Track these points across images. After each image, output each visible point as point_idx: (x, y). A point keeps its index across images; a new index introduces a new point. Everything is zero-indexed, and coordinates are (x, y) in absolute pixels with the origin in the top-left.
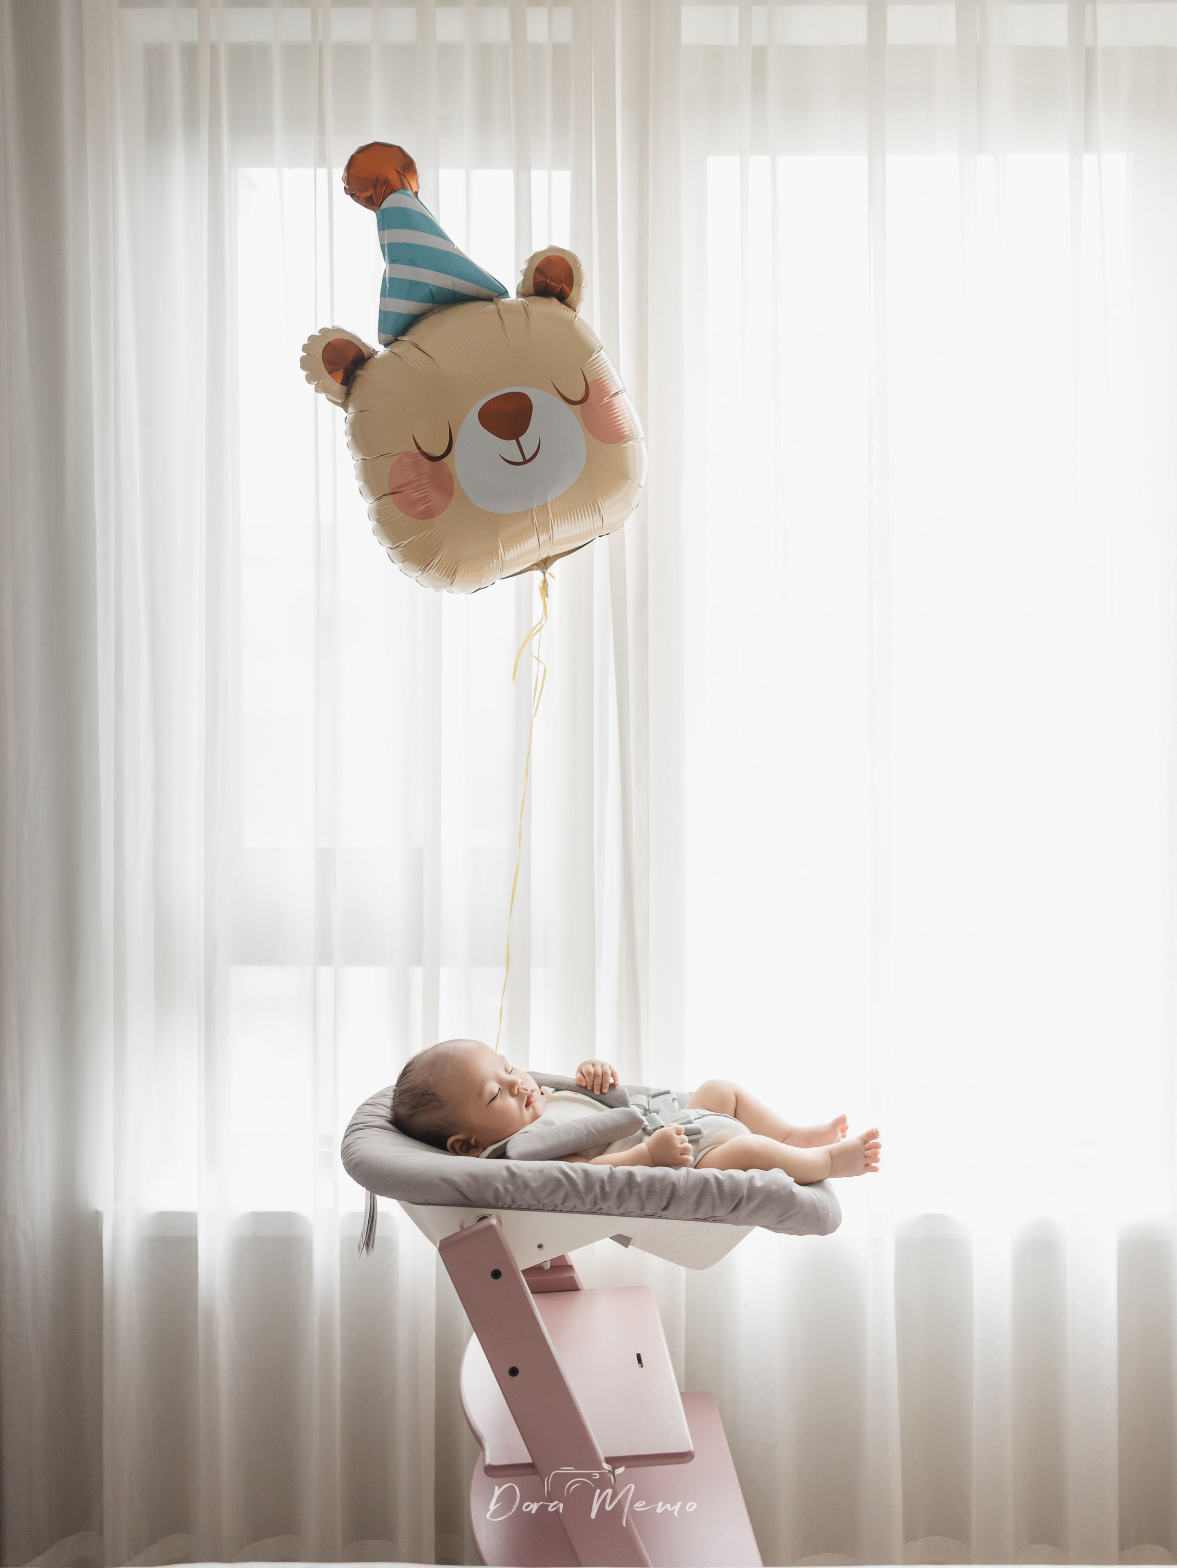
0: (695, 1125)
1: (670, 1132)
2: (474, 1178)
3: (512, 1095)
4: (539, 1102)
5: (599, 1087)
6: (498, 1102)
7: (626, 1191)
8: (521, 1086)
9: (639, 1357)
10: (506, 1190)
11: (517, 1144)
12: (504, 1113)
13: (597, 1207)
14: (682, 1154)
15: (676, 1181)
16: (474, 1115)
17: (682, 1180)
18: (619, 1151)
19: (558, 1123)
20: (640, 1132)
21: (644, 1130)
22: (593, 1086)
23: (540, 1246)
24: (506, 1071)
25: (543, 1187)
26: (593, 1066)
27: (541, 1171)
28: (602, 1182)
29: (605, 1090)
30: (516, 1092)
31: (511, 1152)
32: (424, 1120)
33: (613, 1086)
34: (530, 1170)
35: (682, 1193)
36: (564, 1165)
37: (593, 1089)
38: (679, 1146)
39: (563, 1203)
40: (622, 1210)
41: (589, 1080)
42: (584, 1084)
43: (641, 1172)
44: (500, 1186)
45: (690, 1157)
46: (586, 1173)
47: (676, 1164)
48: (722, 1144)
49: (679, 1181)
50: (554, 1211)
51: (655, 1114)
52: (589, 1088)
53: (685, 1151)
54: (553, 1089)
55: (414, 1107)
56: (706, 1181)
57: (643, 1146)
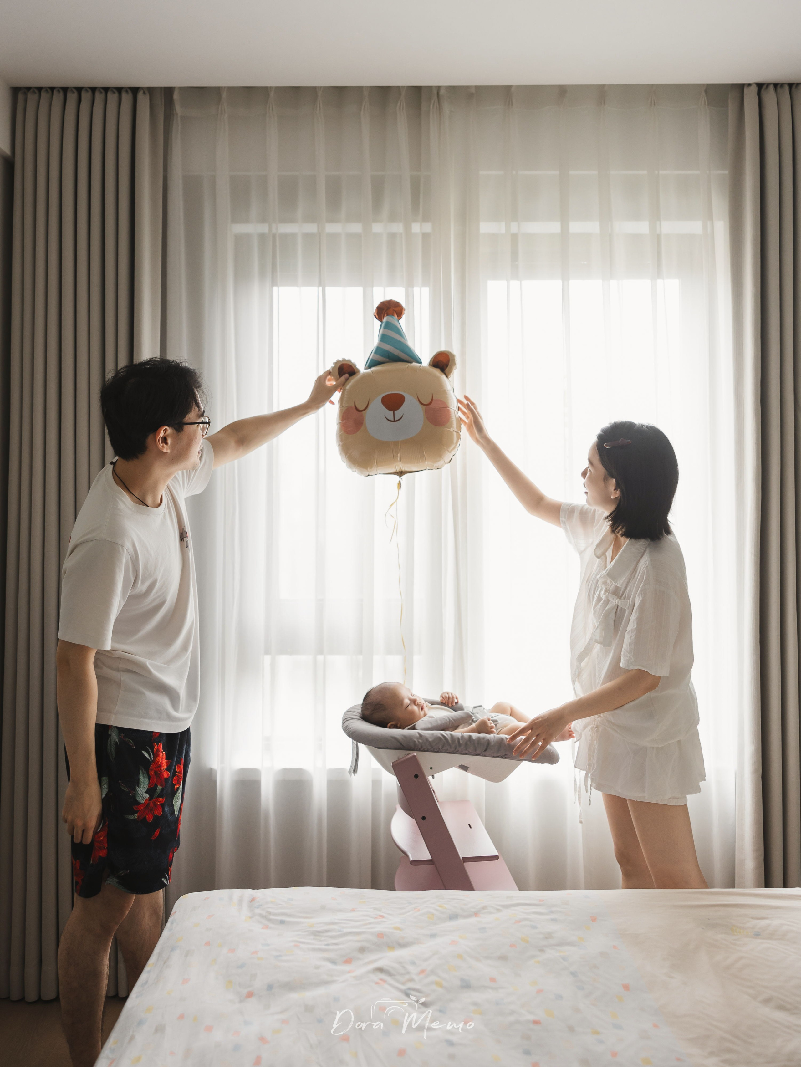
0: (495, 718)
1: (485, 720)
2: (405, 736)
3: (415, 704)
4: (426, 709)
5: (451, 703)
6: (410, 708)
7: (469, 743)
8: (418, 702)
9: (469, 825)
10: (419, 742)
11: (420, 724)
12: (412, 713)
13: (457, 750)
14: (491, 729)
15: (490, 739)
16: (399, 713)
17: (492, 739)
18: (463, 728)
19: (435, 717)
20: (470, 721)
21: (473, 720)
22: (448, 703)
23: (431, 768)
24: (412, 695)
25: (434, 741)
26: (448, 694)
27: (433, 734)
28: (458, 739)
29: (454, 704)
30: (417, 704)
31: (417, 726)
32: (378, 716)
33: (457, 703)
34: (428, 734)
35: (492, 744)
36: (442, 732)
37: (448, 705)
38: (489, 725)
39: (442, 748)
40: (467, 752)
41: (446, 700)
42: (444, 702)
43: (475, 735)
44: (416, 740)
45: (494, 730)
46: (452, 735)
47: (489, 732)
48: (505, 727)
49: (491, 739)
50: (438, 752)
51: (476, 714)
52: (447, 704)
53: (492, 727)
54: (430, 704)
55: (373, 711)
56: (502, 739)
57: (474, 725)
